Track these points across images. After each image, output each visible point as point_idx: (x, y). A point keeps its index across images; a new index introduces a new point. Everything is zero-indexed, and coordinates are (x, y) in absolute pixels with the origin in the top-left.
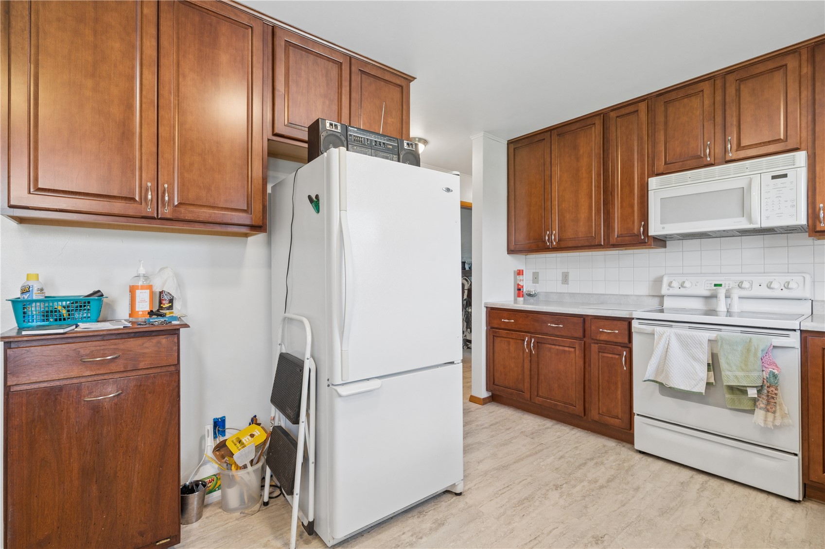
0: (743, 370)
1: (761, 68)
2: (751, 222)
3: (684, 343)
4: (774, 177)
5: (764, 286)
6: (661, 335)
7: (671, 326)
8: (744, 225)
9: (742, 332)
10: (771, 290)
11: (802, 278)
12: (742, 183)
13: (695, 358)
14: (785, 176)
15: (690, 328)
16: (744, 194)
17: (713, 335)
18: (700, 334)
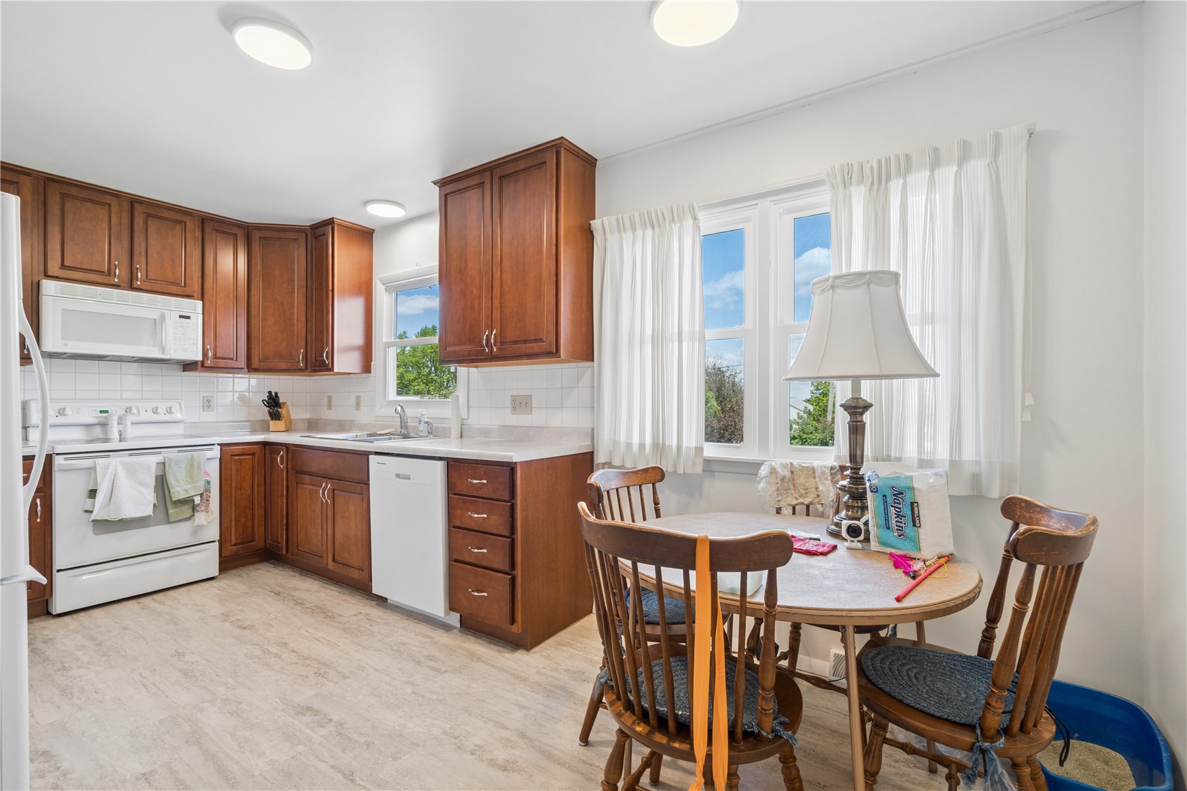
0: (189, 483)
1: (166, 214)
2: (163, 353)
3: (130, 471)
4: (181, 317)
5: (150, 411)
6: (106, 468)
7: (108, 456)
8: (157, 354)
9: (179, 452)
10: (157, 415)
11: (178, 404)
12: (155, 315)
13: (141, 484)
14: (189, 318)
15: (130, 455)
16: (157, 324)
17: (159, 458)
18: (151, 458)
